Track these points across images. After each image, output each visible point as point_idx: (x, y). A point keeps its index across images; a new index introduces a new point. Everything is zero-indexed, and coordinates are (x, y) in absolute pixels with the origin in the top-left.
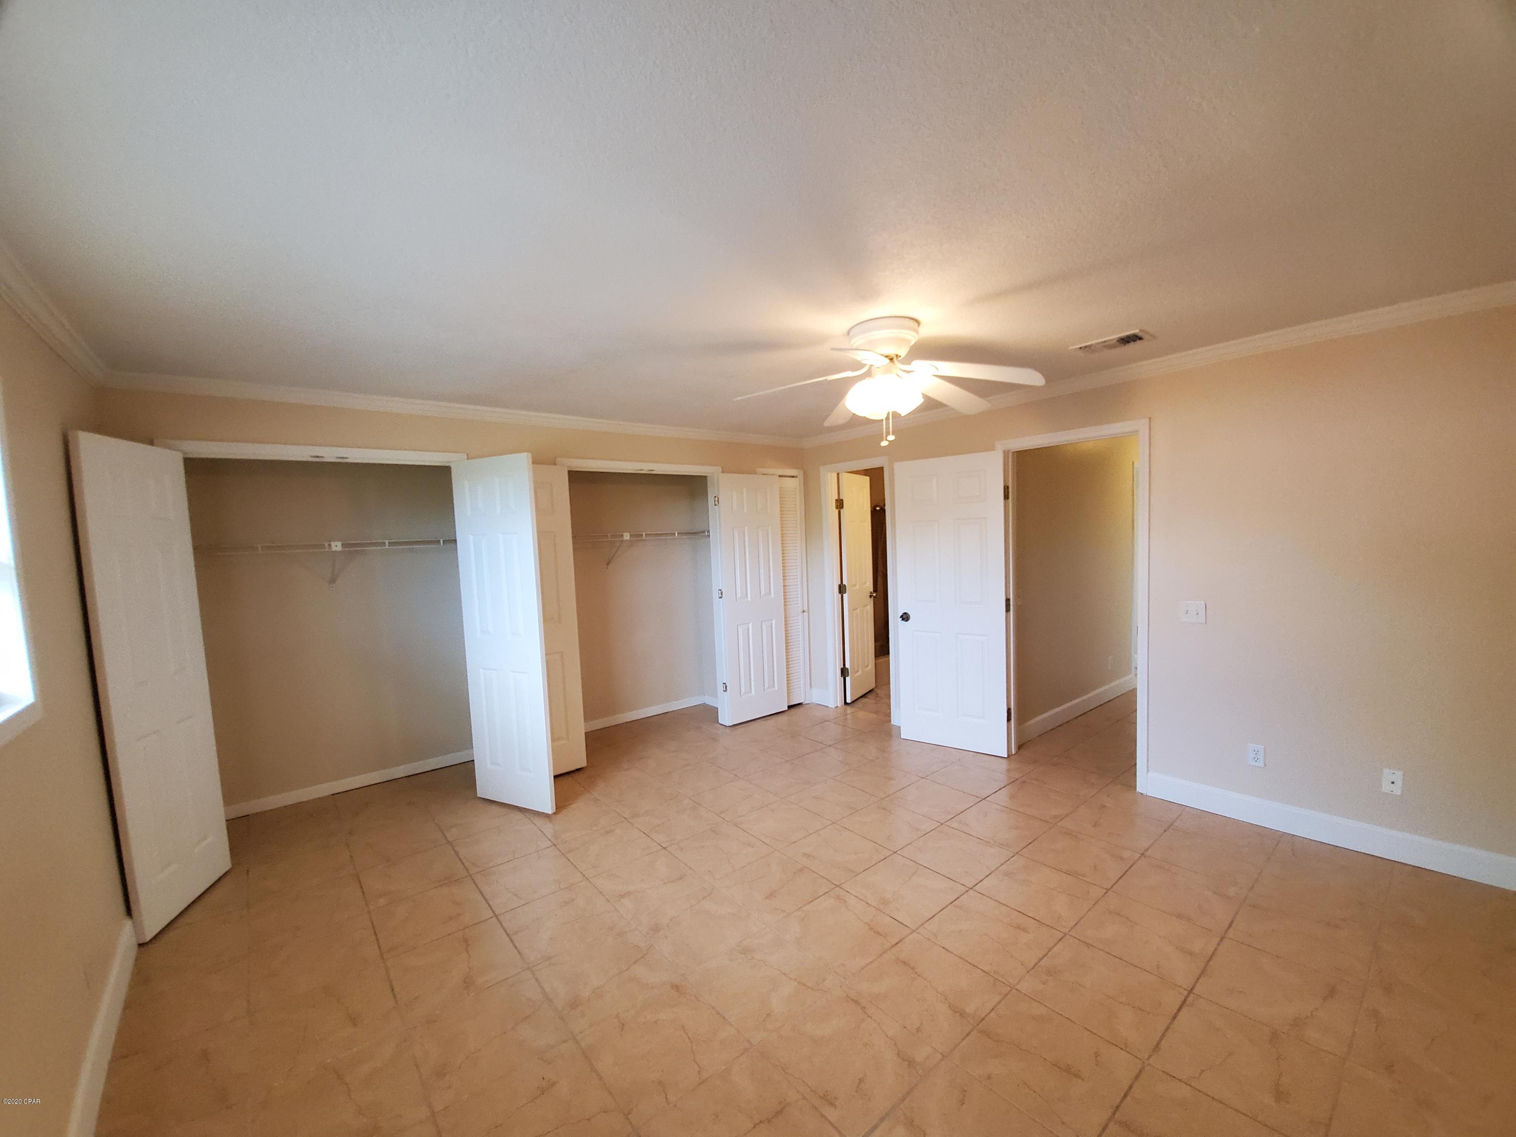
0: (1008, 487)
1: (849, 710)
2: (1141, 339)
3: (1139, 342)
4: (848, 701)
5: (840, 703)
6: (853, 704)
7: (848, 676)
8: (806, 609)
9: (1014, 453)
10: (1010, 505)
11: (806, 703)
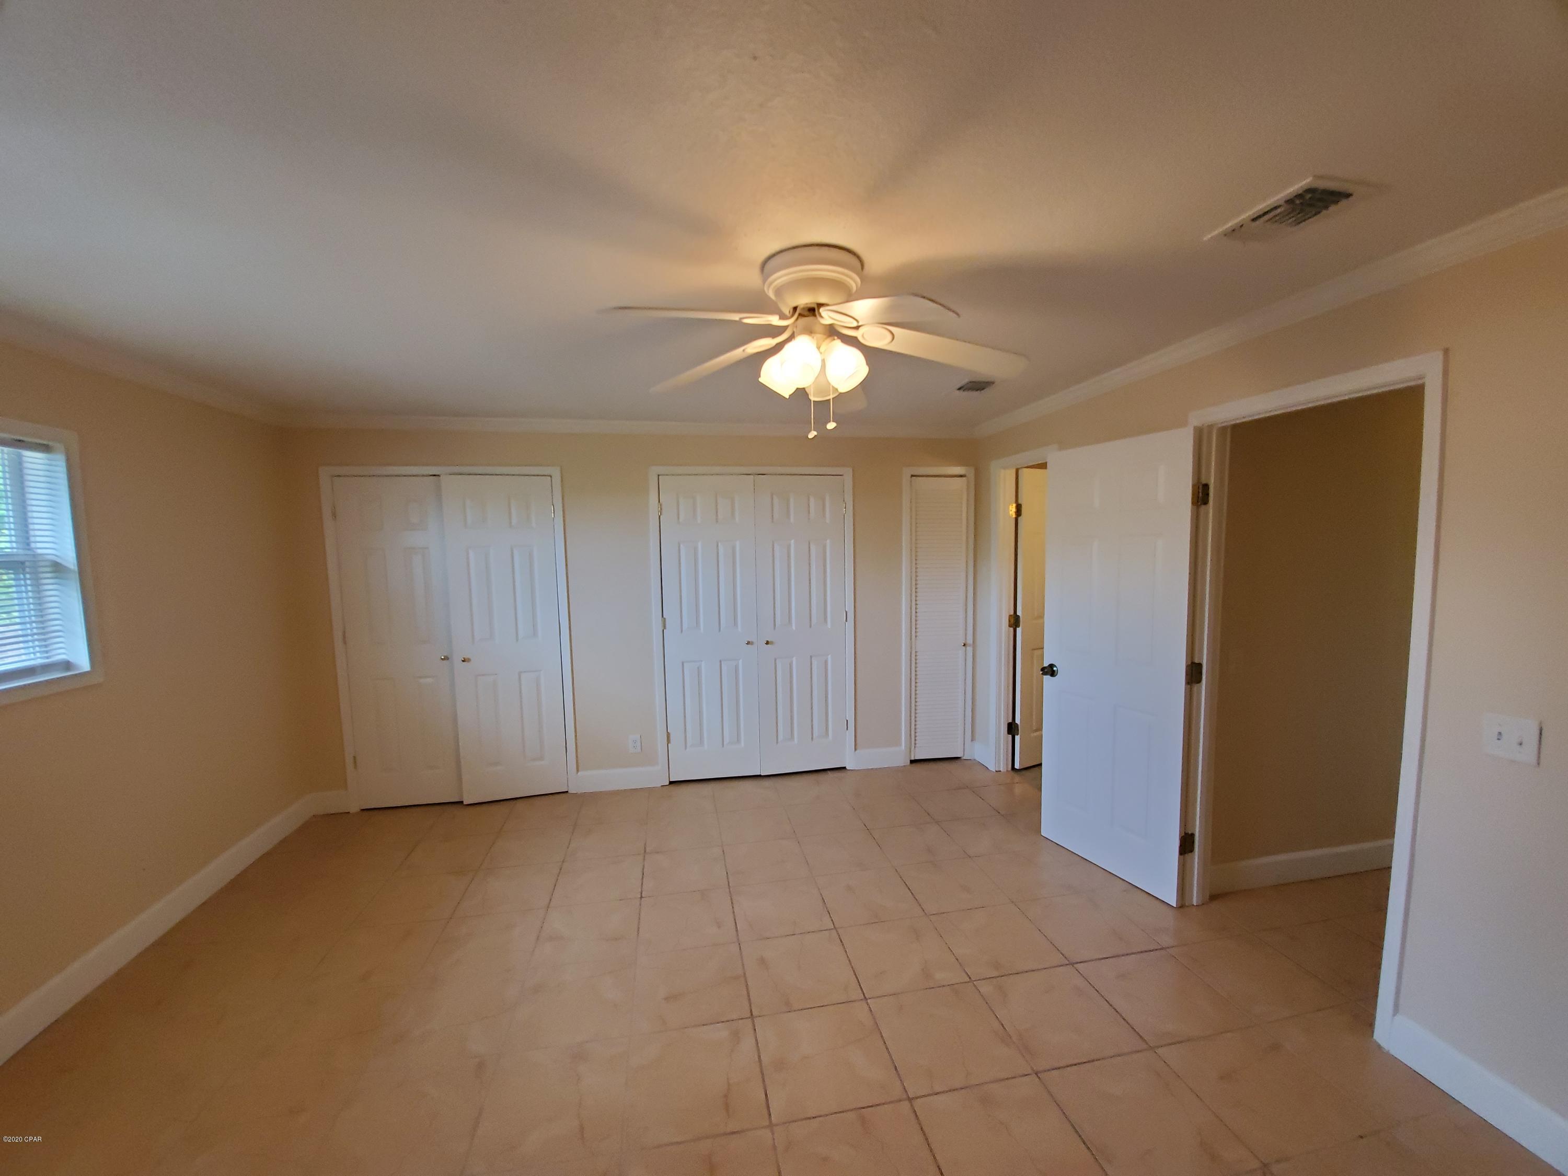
0: (1206, 487)
1: (1017, 778)
2: (1348, 195)
3: (1344, 203)
4: (1017, 766)
5: (1004, 766)
6: (1024, 772)
7: (1018, 735)
8: (970, 641)
9: (1223, 430)
10: (1211, 515)
11: (964, 758)
